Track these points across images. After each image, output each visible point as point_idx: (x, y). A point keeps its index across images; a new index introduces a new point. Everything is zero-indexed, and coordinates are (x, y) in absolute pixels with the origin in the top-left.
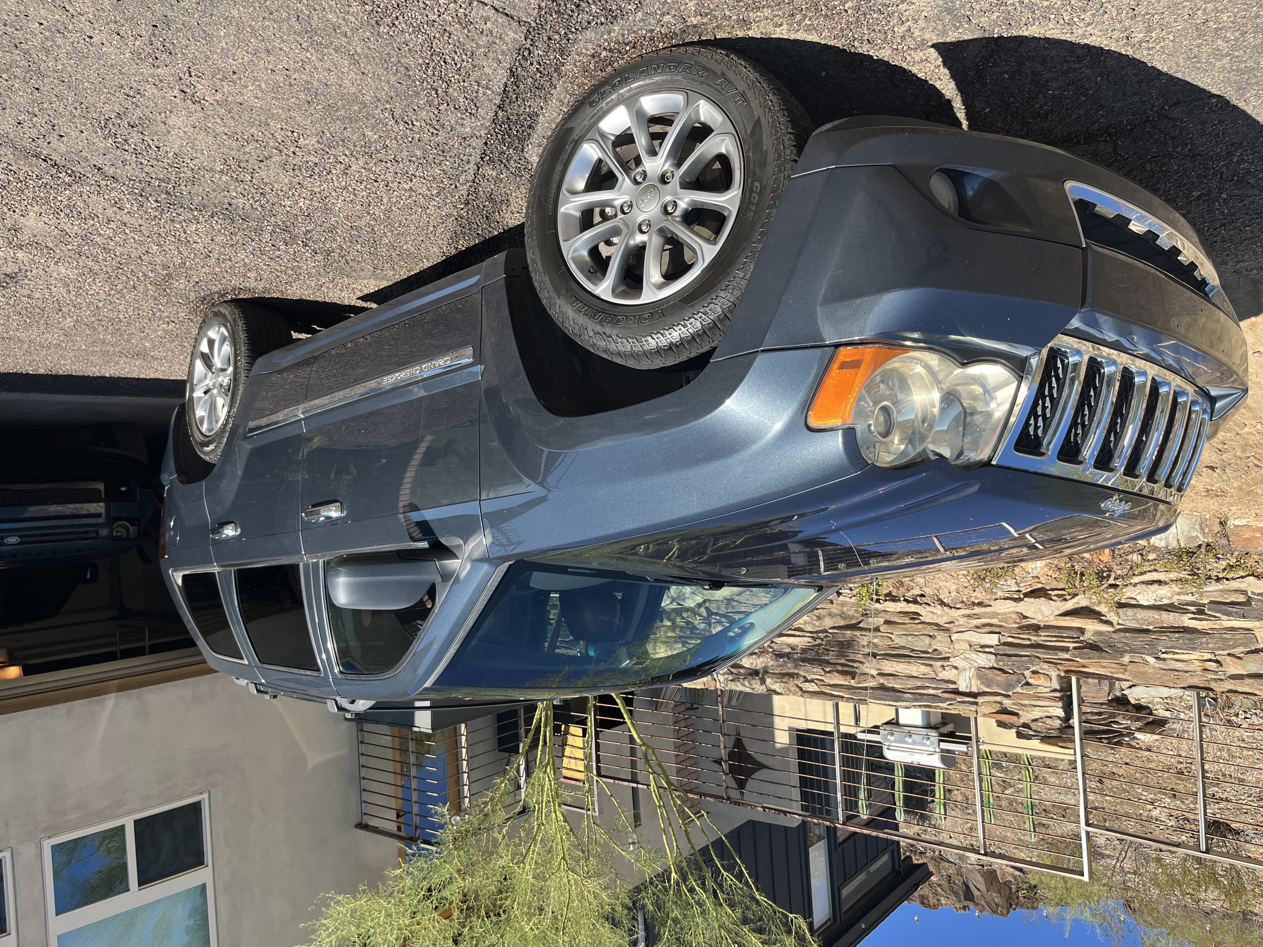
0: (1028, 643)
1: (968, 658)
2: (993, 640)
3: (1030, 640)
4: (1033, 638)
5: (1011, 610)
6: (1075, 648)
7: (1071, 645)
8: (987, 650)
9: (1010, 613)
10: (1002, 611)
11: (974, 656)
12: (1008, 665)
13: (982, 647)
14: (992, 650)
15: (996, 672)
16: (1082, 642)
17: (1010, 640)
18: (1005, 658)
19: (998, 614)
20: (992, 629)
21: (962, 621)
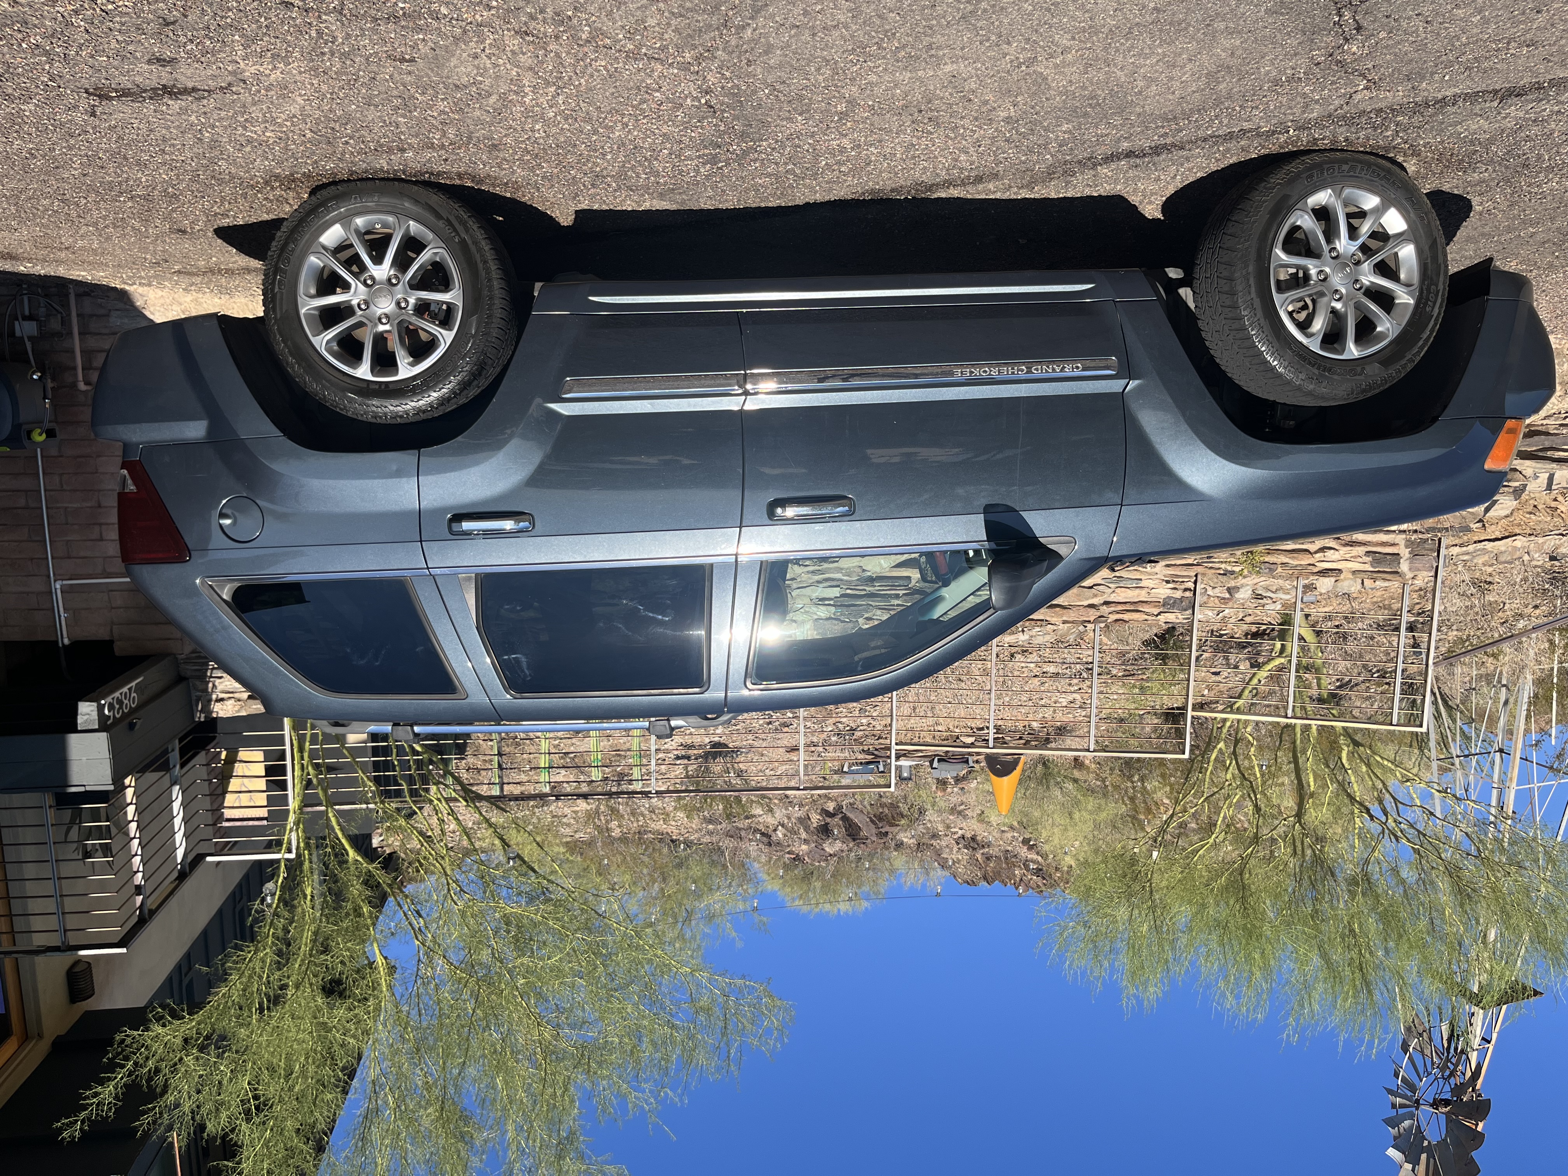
0: (863, 593)
1: (808, 612)
2: (836, 592)
3: (865, 590)
4: (867, 589)
5: (854, 565)
6: (904, 594)
7: (901, 593)
8: (827, 602)
9: (854, 567)
10: (846, 566)
11: (814, 609)
12: (845, 615)
13: (820, 600)
14: (832, 602)
15: (834, 622)
16: (909, 589)
17: (849, 591)
18: (845, 609)
19: (842, 569)
20: (835, 583)
21: (805, 577)
